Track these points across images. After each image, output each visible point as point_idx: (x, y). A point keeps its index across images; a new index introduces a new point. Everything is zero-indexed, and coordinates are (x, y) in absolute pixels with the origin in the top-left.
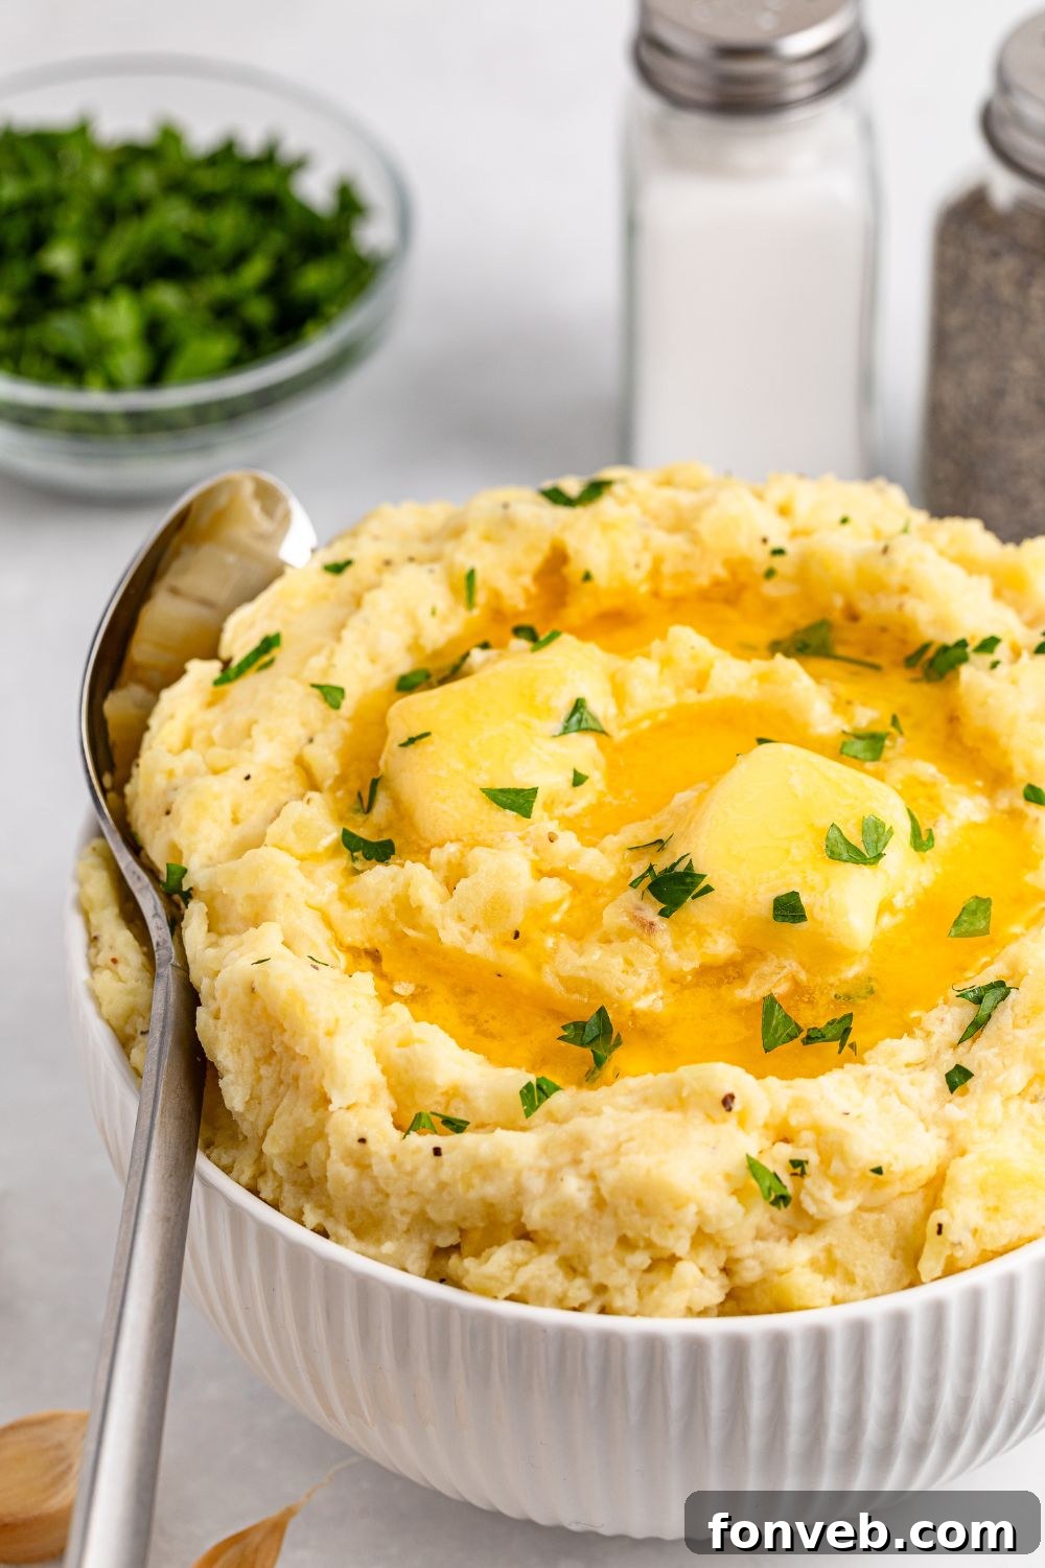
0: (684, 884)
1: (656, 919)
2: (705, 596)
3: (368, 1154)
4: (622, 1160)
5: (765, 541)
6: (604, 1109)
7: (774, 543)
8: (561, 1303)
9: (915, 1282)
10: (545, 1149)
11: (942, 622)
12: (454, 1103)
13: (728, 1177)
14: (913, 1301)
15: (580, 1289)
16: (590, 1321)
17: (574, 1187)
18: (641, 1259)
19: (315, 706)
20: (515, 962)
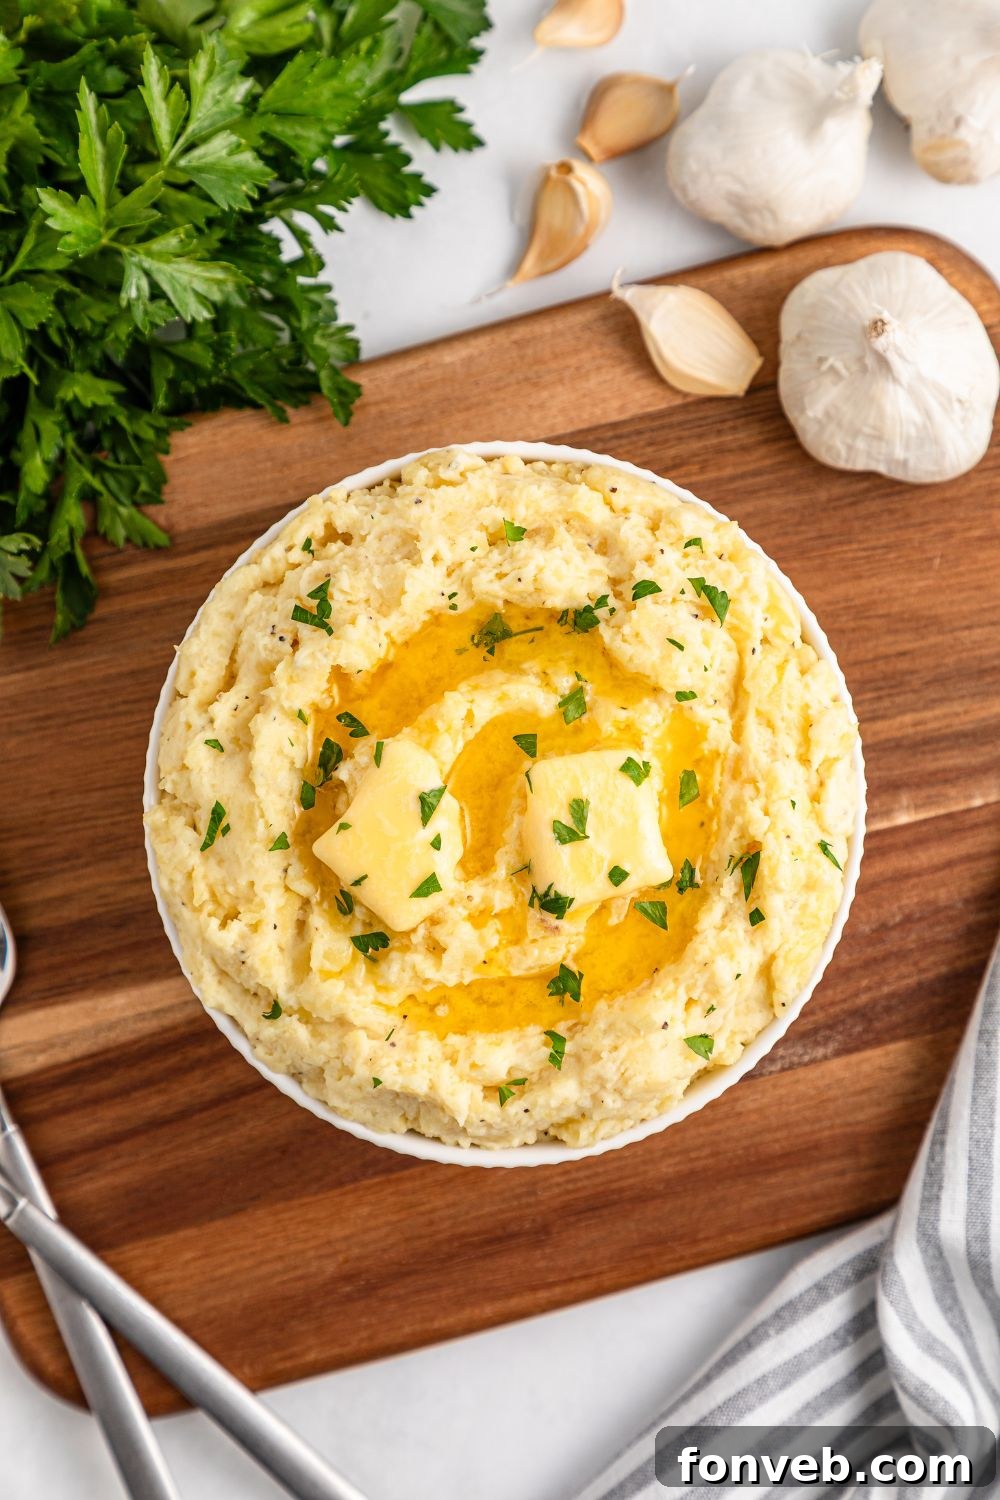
0: (559, 902)
1: (558, 923)
4: (629, 1082)
5: (443, 595)
6: (601, 1054)
7: (448, 593)
10: (582, 1085)
11: (569, 598)
12: (514, 1072)
13: (680, 1054)
17: (610, 1102)
19: (278, 857)
20: (495, 972)
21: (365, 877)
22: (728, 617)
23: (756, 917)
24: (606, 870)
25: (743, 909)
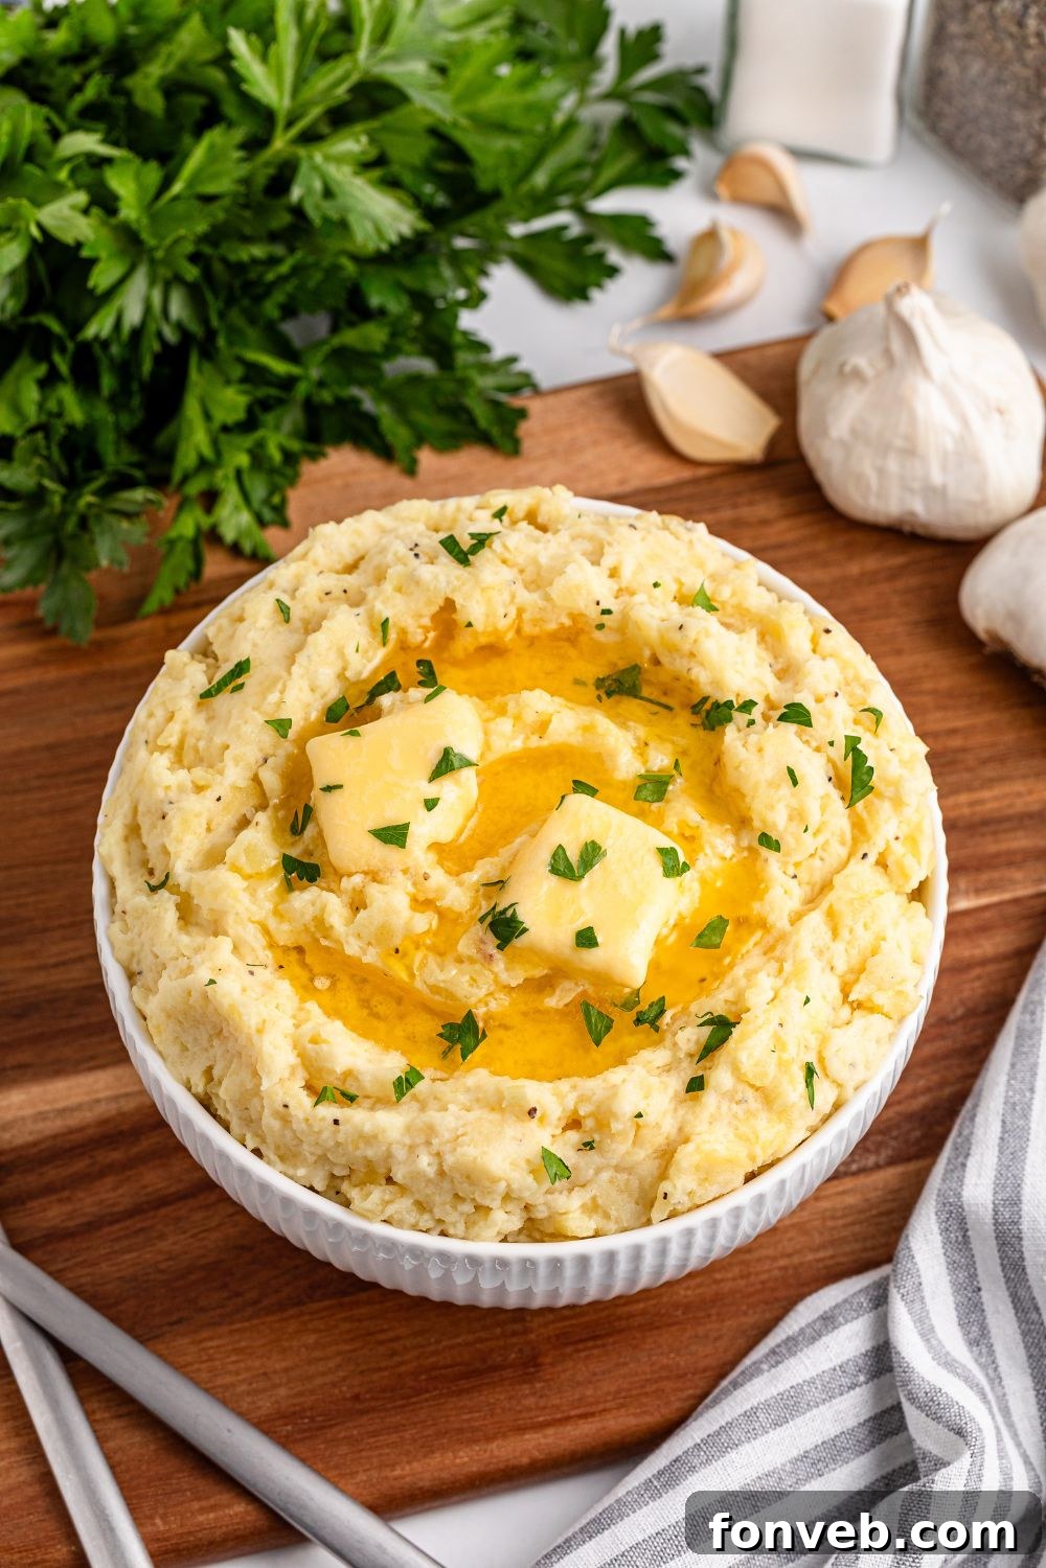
0: (510, 927)
1: (495, 951)
2: (555, 636)
3: (290, 1115)
4: (459, 1149)
5: (598, 604)
6: (449, 1106)
7: (604, 605)
8: (415, 1227)
9: (649, 1223)
10: (408, 1129)
11: (717, 683)
12: (350, 1081)
13: (528, 1162)
14: (646, 1236)
15: (426, 1221)
16: (433, 1242)
17: (425, 1162)
18: (468, 1208)
19: (268, 737)
20: (399, 971)
21: (340, 787)
22: (860, 805)
23: (696, 1085)
24: (580, 925)
25: (689, 1071)
